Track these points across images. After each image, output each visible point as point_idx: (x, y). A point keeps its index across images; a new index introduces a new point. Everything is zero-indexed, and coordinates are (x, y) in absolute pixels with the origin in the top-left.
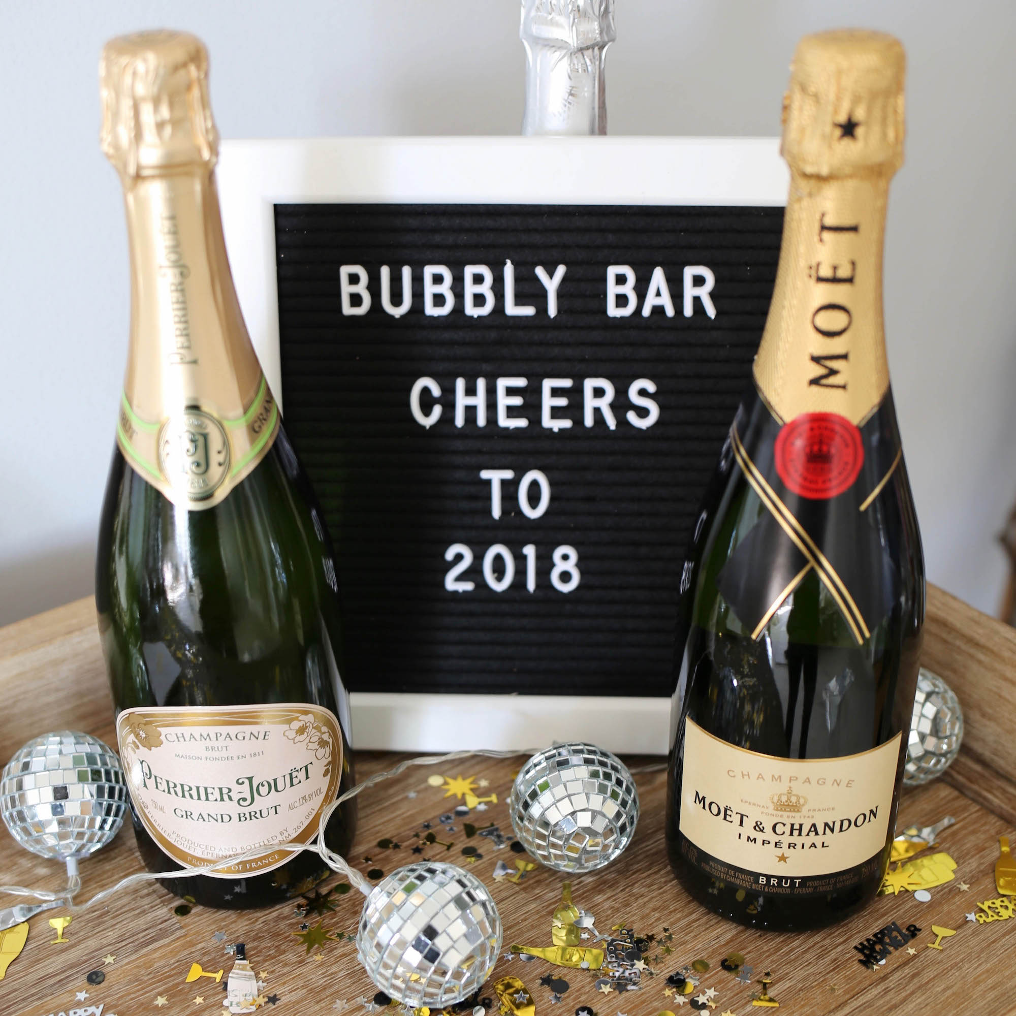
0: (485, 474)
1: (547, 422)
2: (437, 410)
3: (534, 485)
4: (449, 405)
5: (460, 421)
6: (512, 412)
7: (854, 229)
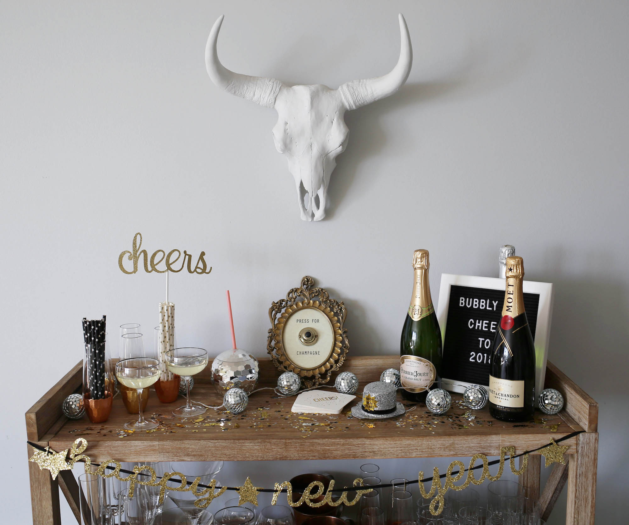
0: (479, 339)
1: (491, 330)
2: (473, 325)
3: (488, 342)
4: (475, 324)
5: (476, 328)
6: (485, 327)
7: (513, 286)
